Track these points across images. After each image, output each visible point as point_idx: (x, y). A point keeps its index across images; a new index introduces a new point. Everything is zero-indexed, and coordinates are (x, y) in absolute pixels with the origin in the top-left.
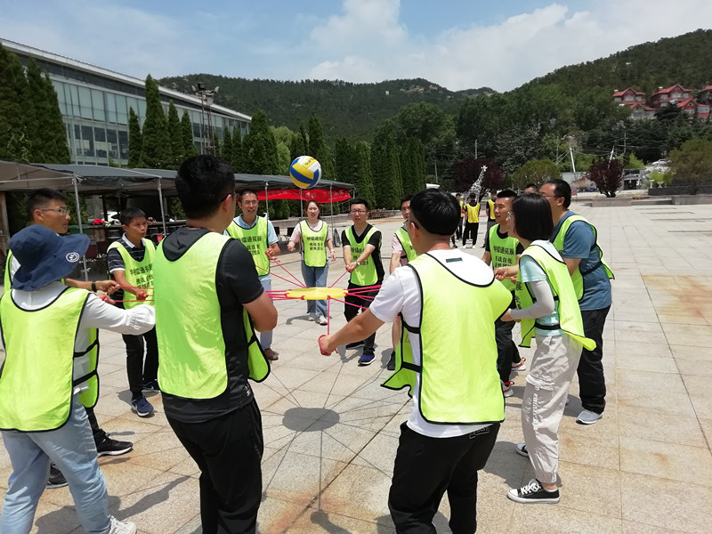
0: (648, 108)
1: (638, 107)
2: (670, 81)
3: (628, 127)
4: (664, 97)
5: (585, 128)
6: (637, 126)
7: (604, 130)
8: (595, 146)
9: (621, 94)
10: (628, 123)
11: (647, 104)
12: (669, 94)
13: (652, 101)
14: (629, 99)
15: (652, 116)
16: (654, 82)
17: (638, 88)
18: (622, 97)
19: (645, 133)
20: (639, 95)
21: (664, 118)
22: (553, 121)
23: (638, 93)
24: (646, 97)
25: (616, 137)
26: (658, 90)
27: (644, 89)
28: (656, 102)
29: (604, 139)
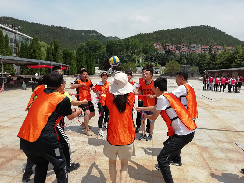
0: (163, 49)
1: (160, 49)
2: (169, 42)
3: (157, 55)
4: (167, 47)
5: (145, 54)
6: (159, 54)
7: (150, 55)
8: (148, 60)
9: (156, 44)
10: (157, 53)
11: (163, 48)
12: (169, 46)
13: (164, 48)
14: (158, 46)
15: (164, 52)
16: (165, 42)
17: (161, 43)
18: (156, 45)
19: (162, 57)
21: (167, 53)
22: (136, 50)
24: (163, 46)
25: (154, 57)
26: (166, 44)
27: (162, 44)
28: (165, 48)
29: (150, 58)
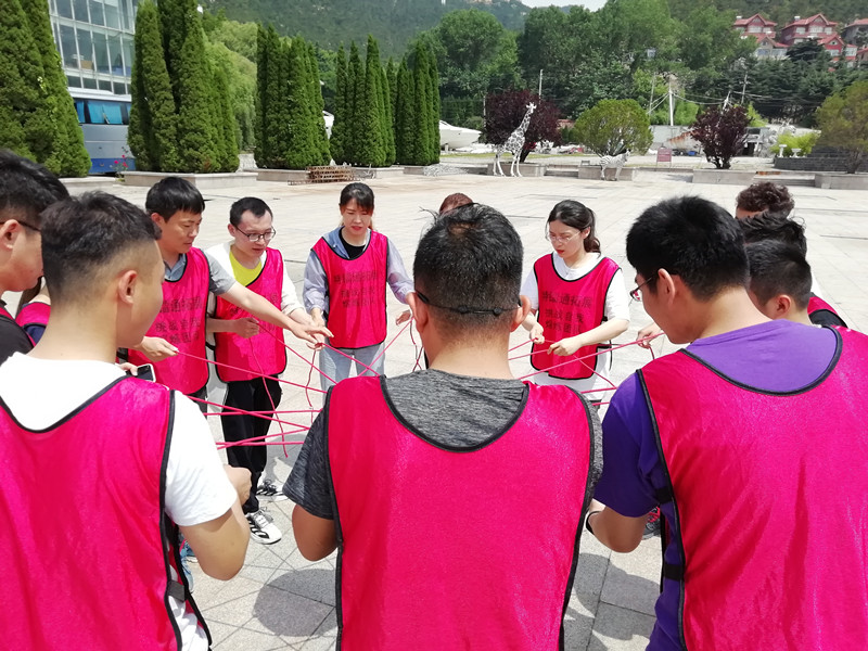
0: (778, 44)
1: (765, 41)
2: (809, 9)
3: (750, 67)
4: (800, 31)
5: (694, 65)
6: (761, 67)
7: (717, 69)
8: (703, 92)
9: (746, 22)
10: (752, 61)
11: (777, 39)
12: (807, 27)
13: (783, 36)
14: (753, 30)
15: (782, 55)
16: (788, 10)
17: (768, 16)
18: (746, 26)
19: (771, 79)
20: (768, 26)
21: (799, 58)
22: (650, 52)
23: (767, 23)
25: (732, 80)
26: (794, 20)
27: (775, 19)
28: (788, 38)
29: (717, 82)
